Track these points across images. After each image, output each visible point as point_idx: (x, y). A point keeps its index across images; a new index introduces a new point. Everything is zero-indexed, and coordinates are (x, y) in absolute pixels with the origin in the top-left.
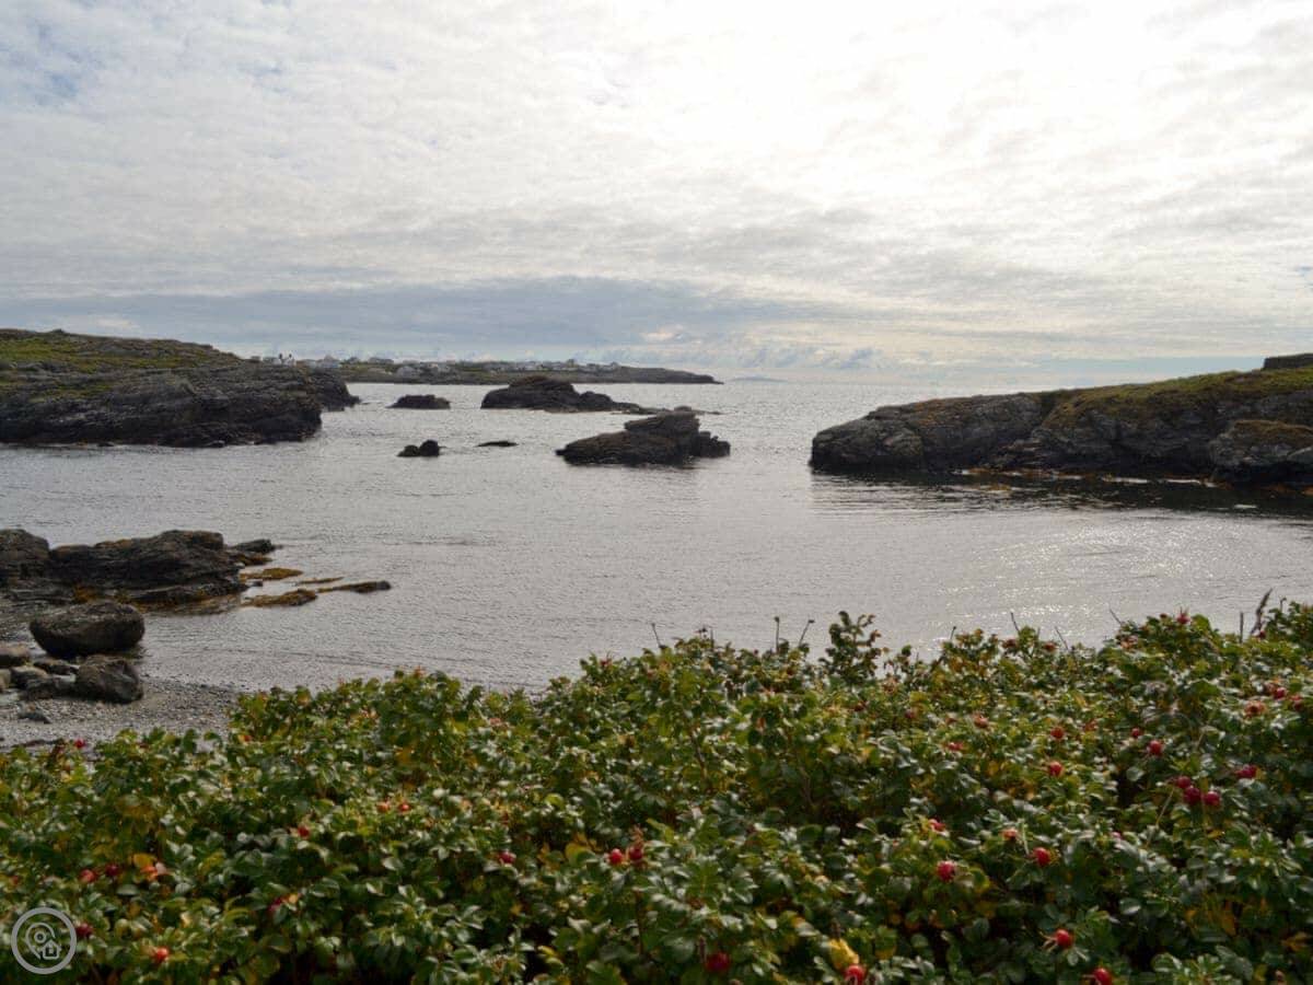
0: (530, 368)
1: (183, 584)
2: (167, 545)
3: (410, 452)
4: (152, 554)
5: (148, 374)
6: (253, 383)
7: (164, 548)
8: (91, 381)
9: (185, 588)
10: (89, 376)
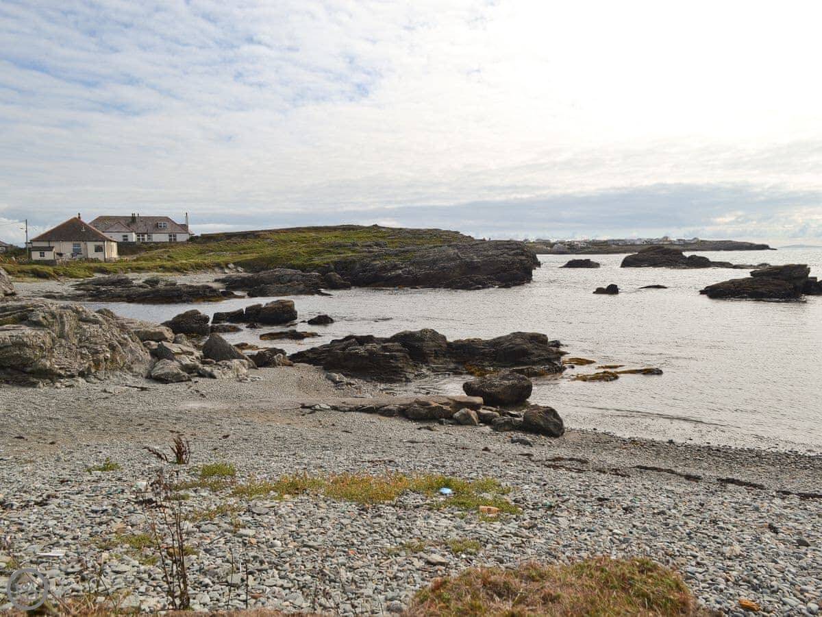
0: (638, 243)
1: (533, 365)
2: (518, 341)
3: (600, 291)
4: (511, 346)
5: (435, 247)
6: (494, 251)
7: (517, 343)
8: (403, 252)
9: (534, 367)
10: (403, 249)
